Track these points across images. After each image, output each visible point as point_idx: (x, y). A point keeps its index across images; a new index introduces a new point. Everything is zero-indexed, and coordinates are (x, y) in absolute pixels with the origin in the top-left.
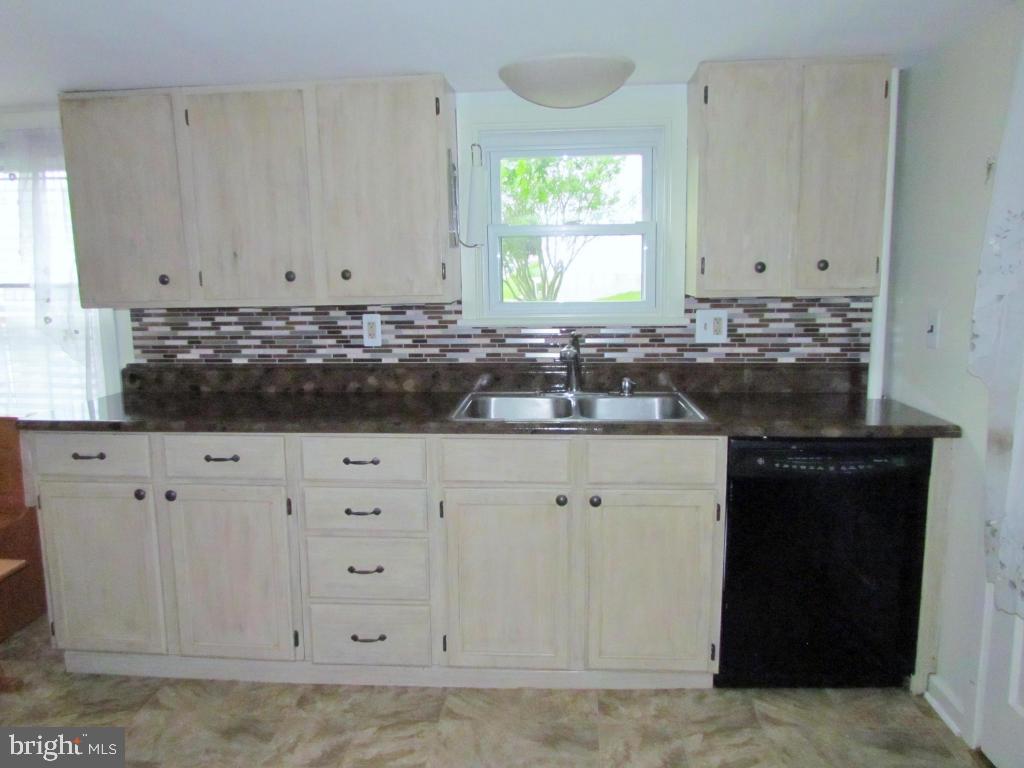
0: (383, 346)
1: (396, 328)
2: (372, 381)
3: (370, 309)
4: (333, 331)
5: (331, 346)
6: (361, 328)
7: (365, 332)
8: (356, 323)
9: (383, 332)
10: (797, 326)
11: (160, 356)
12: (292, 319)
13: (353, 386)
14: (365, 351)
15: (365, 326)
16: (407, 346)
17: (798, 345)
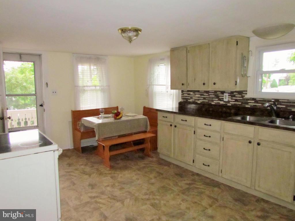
0: (228, 101)
1: (231, 97)
2: (224, 109)
3: (226, 92)
4: (217, 97)
5: (217, 100)
6: (223, 96)
7: (224, 97)
8: (223, 95)
9: (228, 98)
11: (185, 100)
12: (210, 94)
13: (220, 110)
14: (224, 102)
15: (224, 96)
16: (234, 102)
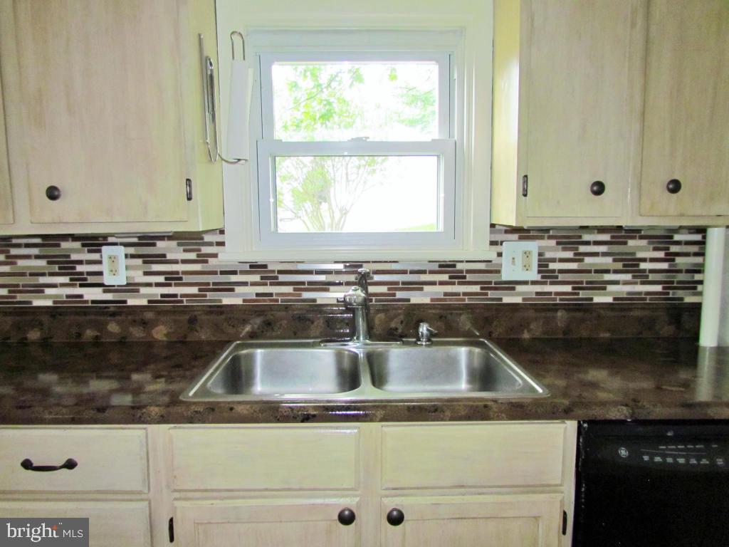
0: (128, 285)
1: (145, 262)
2: (113, 327)
3: (111, 240)
4: (66, 266)
5: (63, 285)
6: (100, 262)
7: (104, 268)
8: (95, 256)
9: (127, 268)
10: (615, 260)
12: (14, 251)
13: (89, 333)
14: (105, 291)
15: (105, 260)
16: (158, 285)
17: (616, 283)
